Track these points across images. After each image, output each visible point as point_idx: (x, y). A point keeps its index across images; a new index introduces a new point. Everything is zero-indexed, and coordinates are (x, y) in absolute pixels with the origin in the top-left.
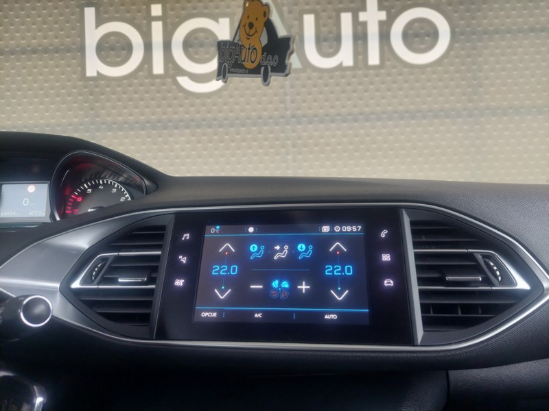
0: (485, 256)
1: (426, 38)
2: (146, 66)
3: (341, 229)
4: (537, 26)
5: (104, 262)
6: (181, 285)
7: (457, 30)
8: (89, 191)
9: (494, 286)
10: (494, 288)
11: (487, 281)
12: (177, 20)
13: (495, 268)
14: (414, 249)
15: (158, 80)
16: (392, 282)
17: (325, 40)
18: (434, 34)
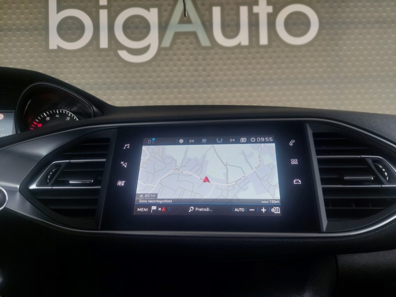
0: (375, 161)
1: (302, 26)
2: (95, 42)
3: (256, 140)
4: (381, 20)
5: (57, 168)
6: (123, 185)
7: (324, 21)
8: (48, 119)
9: (384, 184)
10: (383, 186)
11: (377, 181)
12: (119, 8)
13: (384, 170)
14: (317, 155)
15: (104, 53)
16: (300, 181)
17: (228, 26)
18: (307, 24)
